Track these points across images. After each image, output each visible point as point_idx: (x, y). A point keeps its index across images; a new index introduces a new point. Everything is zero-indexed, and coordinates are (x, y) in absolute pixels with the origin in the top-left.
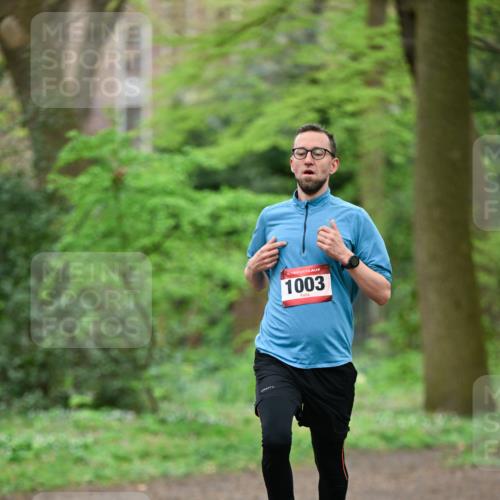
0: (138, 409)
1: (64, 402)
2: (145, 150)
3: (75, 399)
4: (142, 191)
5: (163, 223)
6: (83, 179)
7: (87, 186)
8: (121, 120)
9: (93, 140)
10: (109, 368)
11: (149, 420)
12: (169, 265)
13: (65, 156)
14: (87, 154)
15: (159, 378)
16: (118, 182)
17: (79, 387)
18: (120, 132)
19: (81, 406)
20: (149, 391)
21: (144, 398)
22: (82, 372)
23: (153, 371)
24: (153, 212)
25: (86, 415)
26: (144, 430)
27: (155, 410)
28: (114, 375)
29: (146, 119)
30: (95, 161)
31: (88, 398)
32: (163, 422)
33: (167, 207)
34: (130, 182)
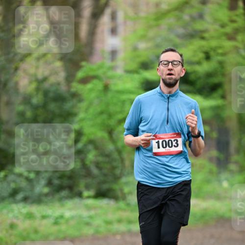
0: (116, 198)
1: (80, 195)
6: (89, 86)
11: (122, 204)
15: (126, 183)
16: (106, 88)
17: (88, 187)
18: (108, 63)
19: (89, 197)
20: (122, 190)
22: (89, 180)
23: (124, 180)
25: (91, 202)
26: (119, 209)
31: (91, 193)
32: (128, 205)
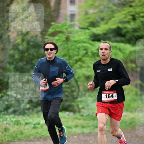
0: (74, 111)
2: (77, 28)
4: (75, 41)
5: (82, 52)
6: (56, 38)
8: (69, 18)
9: (60, 25)
11: (78, 115)
12: (84, 65)
13: (51, 30)
14: (58, 30)
15: (81, 101)
16: (68, 39)
18: (69, 23)
20: (78, 106)
21: (76, 108)
23: (79, 99)
24: (79, 48)
26: (76, 118)
27: (79, 112)
28: (66, 101)
29: (77, 18)
30: (60, 32)
32: (82, 116)
33: (83, 46)
34: (72, 38)
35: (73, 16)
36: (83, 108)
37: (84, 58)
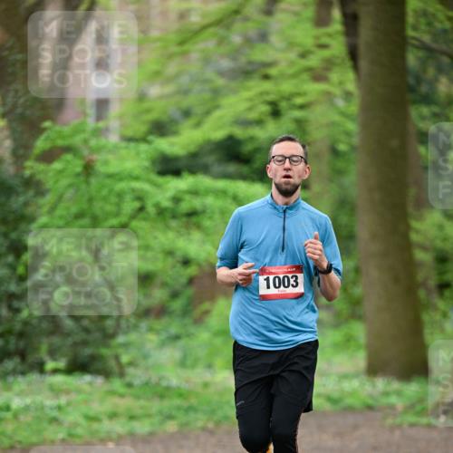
0: (107, 374)
1: (40, 367)
2: (113, 139)
3: (50, 365)
4: (110, 176)
5: (130, 206)
6: (57, 165)
7: (60, 172)
8: (91, 112)
9: (66, 130)
10: (80, 336)
11: (117, 384)
13: (41, 144)
14: (60, 143)
15: (126, 345)
16: (88, 168)
17: (53, 353)
18: (91, 123)
19: (55, 371)
20: (117, 358)
21: (112, 363)
22: (56, 340)
23: (121, 339)
24: (120, 195)
25: (59, 379)
26: (112, 393)
27: (122, 375)
28: (85, 343)
29: (114, 110)
30: (68, 149)
31: (62, 364)
32: (129, 385)
33: (133, 190)
34: (100, 168)
35: (102, 105)
36: (131, 364)
37: (134, 224)
